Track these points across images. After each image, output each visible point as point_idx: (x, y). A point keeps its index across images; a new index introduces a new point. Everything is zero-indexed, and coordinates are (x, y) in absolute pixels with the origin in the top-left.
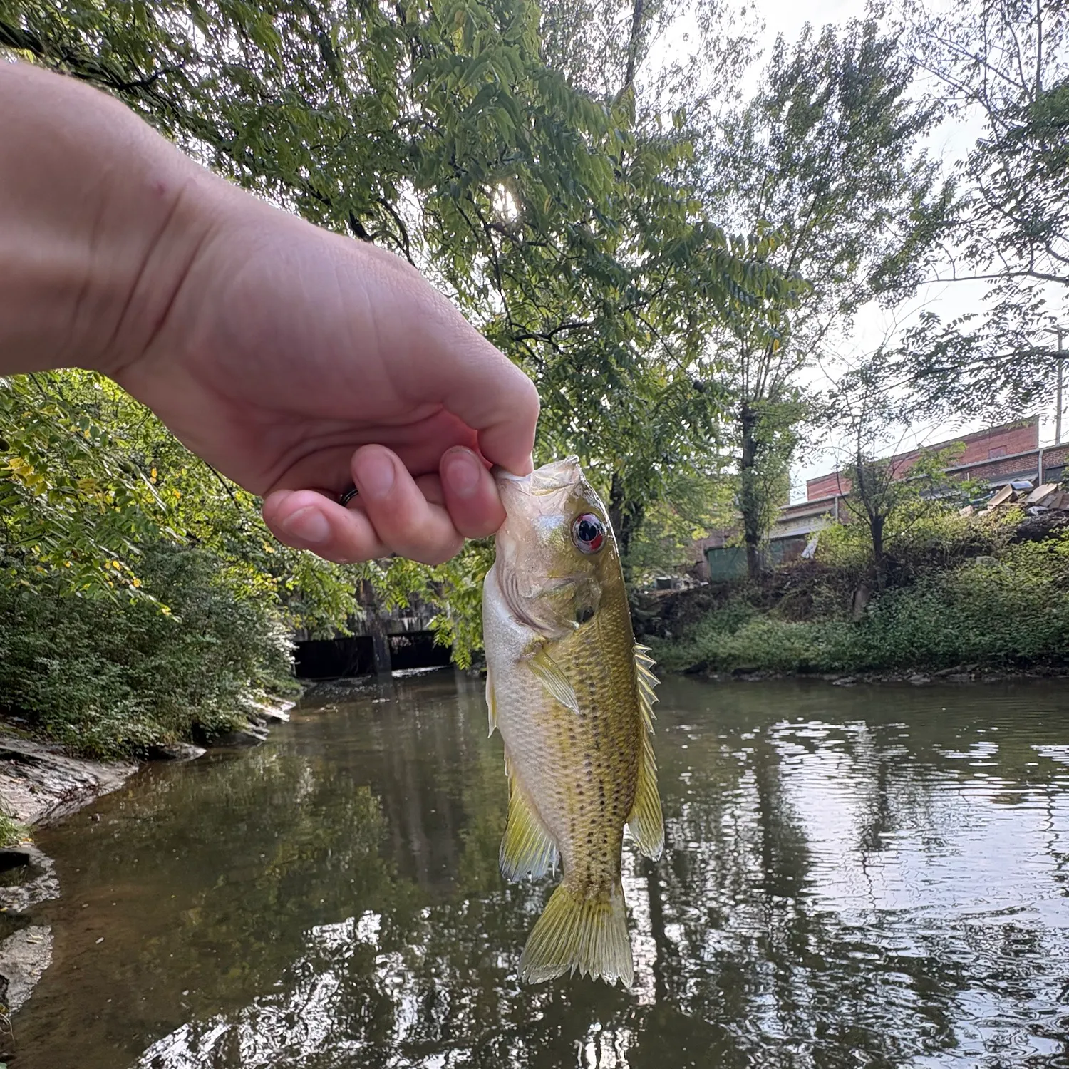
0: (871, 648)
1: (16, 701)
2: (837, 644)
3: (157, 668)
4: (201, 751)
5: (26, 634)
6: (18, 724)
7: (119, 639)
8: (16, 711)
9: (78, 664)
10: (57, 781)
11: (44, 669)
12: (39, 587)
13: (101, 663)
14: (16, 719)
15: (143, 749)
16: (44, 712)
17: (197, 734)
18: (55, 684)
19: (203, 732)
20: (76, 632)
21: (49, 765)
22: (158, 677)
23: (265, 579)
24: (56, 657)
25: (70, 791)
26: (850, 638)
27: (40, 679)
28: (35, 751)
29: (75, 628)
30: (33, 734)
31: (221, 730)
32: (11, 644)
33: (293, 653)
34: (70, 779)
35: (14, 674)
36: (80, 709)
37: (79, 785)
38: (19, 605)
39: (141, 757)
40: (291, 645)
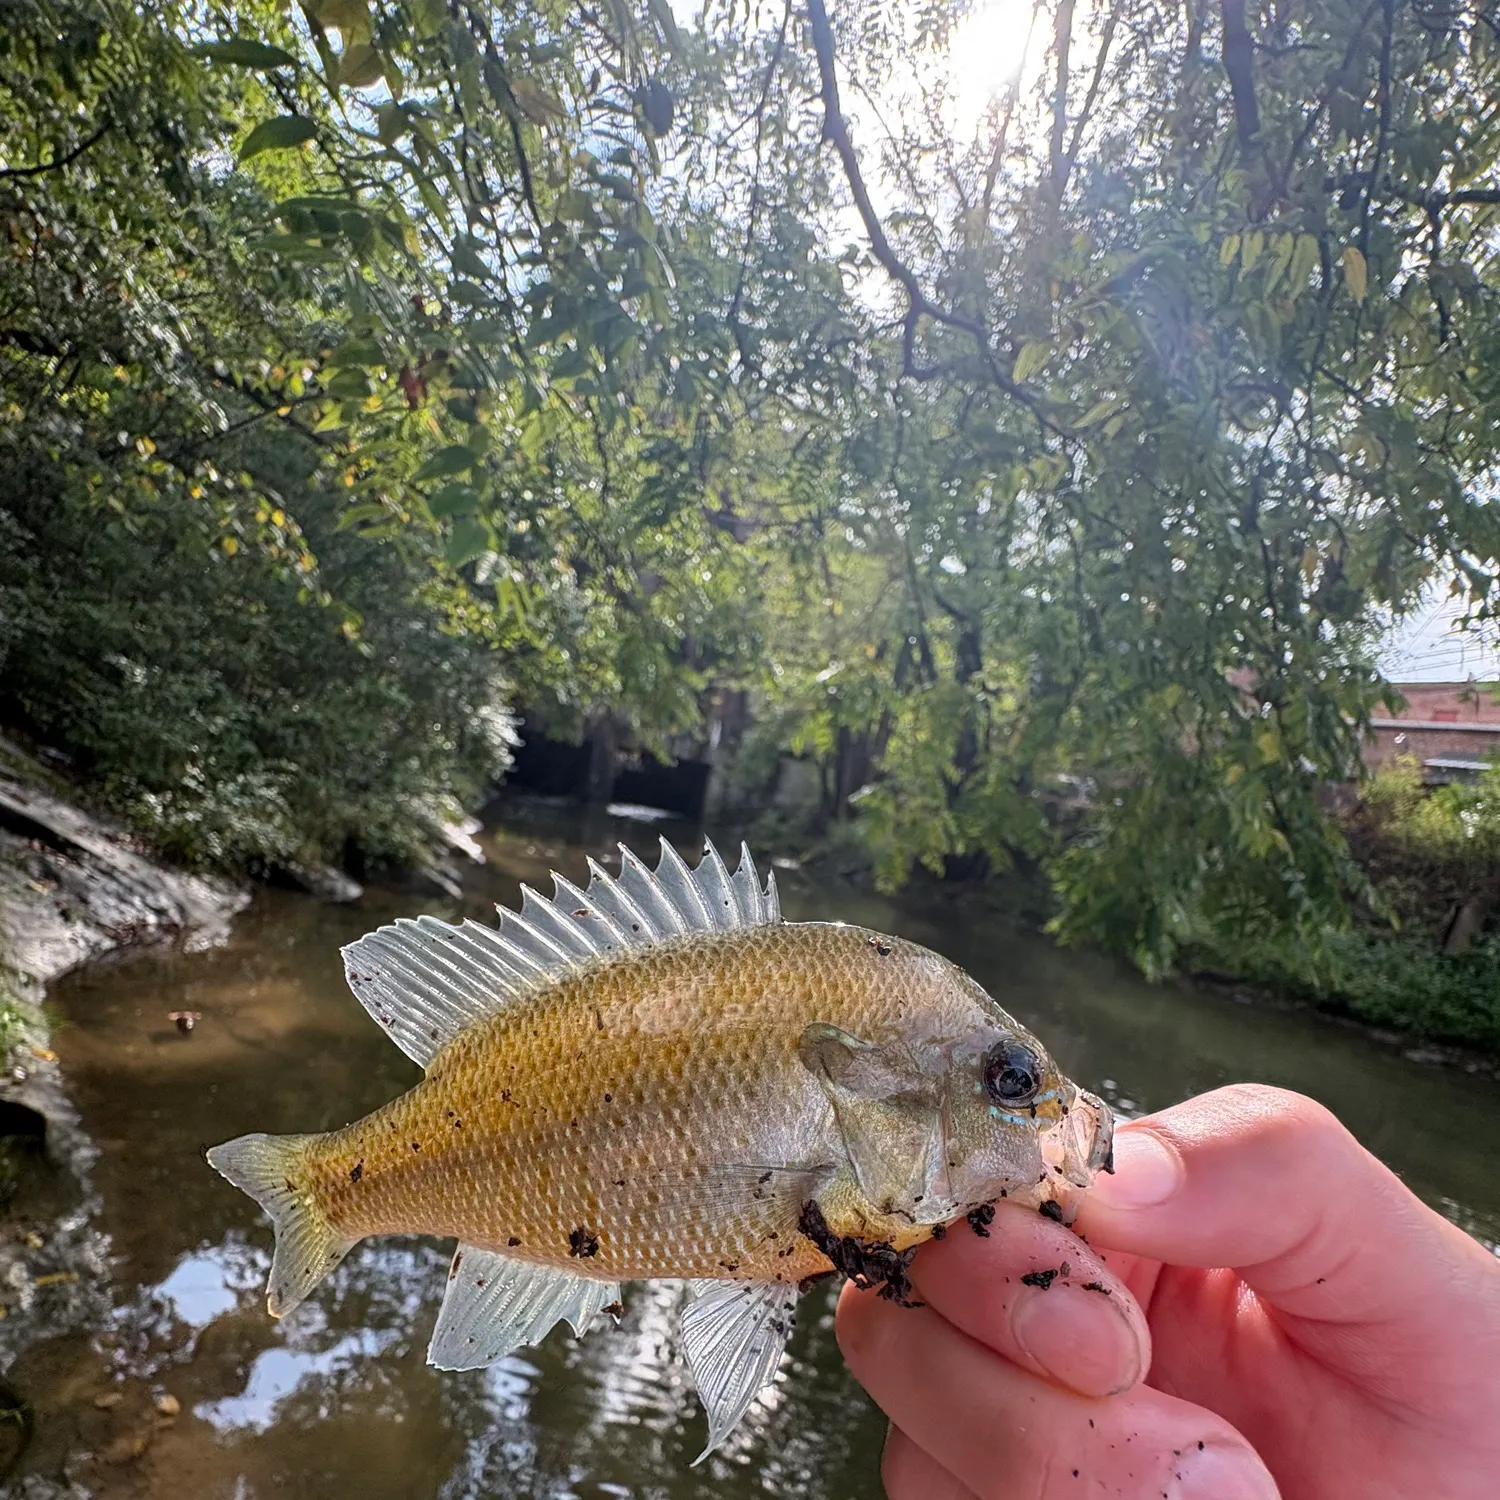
0: (1473, 1010)
1: (58, 719)
2: (1411, 985)
3: (307, 725)
4: (354, 891)
5: (98, 603)
6: (55, 765)
7: (251, 653)
8: (55, 737)
9: (177, 685)
10: (112, 901)
11: (116, 675)
12: (141, 521)
13: (218, 692)
14: (53, 752)
15: (263, 865)
16: (104, 755)
17: (353, 857)
18: (132, 707)
19: (362, 855)
20: (182, 623)
21: (103, 866)
22: (306, 742)
23: (483, 614)
24: (142, 659)
25: (133, 928)
26: (1438, 984)
27: (106, 694)
28: (80, 831)
29: (185, 616)
30: (79, 791)
31: (390, 859)
32: (67, 614)
33: (512, 750)
34: (137, 901)
35: (62, 669)
36: (166, 764)
37: (152, 919)
38: (91, 546)
39: (257, 878)
40: (512, 737)
